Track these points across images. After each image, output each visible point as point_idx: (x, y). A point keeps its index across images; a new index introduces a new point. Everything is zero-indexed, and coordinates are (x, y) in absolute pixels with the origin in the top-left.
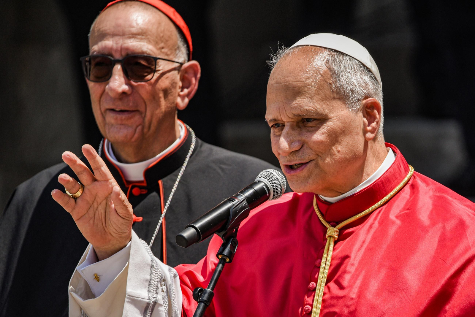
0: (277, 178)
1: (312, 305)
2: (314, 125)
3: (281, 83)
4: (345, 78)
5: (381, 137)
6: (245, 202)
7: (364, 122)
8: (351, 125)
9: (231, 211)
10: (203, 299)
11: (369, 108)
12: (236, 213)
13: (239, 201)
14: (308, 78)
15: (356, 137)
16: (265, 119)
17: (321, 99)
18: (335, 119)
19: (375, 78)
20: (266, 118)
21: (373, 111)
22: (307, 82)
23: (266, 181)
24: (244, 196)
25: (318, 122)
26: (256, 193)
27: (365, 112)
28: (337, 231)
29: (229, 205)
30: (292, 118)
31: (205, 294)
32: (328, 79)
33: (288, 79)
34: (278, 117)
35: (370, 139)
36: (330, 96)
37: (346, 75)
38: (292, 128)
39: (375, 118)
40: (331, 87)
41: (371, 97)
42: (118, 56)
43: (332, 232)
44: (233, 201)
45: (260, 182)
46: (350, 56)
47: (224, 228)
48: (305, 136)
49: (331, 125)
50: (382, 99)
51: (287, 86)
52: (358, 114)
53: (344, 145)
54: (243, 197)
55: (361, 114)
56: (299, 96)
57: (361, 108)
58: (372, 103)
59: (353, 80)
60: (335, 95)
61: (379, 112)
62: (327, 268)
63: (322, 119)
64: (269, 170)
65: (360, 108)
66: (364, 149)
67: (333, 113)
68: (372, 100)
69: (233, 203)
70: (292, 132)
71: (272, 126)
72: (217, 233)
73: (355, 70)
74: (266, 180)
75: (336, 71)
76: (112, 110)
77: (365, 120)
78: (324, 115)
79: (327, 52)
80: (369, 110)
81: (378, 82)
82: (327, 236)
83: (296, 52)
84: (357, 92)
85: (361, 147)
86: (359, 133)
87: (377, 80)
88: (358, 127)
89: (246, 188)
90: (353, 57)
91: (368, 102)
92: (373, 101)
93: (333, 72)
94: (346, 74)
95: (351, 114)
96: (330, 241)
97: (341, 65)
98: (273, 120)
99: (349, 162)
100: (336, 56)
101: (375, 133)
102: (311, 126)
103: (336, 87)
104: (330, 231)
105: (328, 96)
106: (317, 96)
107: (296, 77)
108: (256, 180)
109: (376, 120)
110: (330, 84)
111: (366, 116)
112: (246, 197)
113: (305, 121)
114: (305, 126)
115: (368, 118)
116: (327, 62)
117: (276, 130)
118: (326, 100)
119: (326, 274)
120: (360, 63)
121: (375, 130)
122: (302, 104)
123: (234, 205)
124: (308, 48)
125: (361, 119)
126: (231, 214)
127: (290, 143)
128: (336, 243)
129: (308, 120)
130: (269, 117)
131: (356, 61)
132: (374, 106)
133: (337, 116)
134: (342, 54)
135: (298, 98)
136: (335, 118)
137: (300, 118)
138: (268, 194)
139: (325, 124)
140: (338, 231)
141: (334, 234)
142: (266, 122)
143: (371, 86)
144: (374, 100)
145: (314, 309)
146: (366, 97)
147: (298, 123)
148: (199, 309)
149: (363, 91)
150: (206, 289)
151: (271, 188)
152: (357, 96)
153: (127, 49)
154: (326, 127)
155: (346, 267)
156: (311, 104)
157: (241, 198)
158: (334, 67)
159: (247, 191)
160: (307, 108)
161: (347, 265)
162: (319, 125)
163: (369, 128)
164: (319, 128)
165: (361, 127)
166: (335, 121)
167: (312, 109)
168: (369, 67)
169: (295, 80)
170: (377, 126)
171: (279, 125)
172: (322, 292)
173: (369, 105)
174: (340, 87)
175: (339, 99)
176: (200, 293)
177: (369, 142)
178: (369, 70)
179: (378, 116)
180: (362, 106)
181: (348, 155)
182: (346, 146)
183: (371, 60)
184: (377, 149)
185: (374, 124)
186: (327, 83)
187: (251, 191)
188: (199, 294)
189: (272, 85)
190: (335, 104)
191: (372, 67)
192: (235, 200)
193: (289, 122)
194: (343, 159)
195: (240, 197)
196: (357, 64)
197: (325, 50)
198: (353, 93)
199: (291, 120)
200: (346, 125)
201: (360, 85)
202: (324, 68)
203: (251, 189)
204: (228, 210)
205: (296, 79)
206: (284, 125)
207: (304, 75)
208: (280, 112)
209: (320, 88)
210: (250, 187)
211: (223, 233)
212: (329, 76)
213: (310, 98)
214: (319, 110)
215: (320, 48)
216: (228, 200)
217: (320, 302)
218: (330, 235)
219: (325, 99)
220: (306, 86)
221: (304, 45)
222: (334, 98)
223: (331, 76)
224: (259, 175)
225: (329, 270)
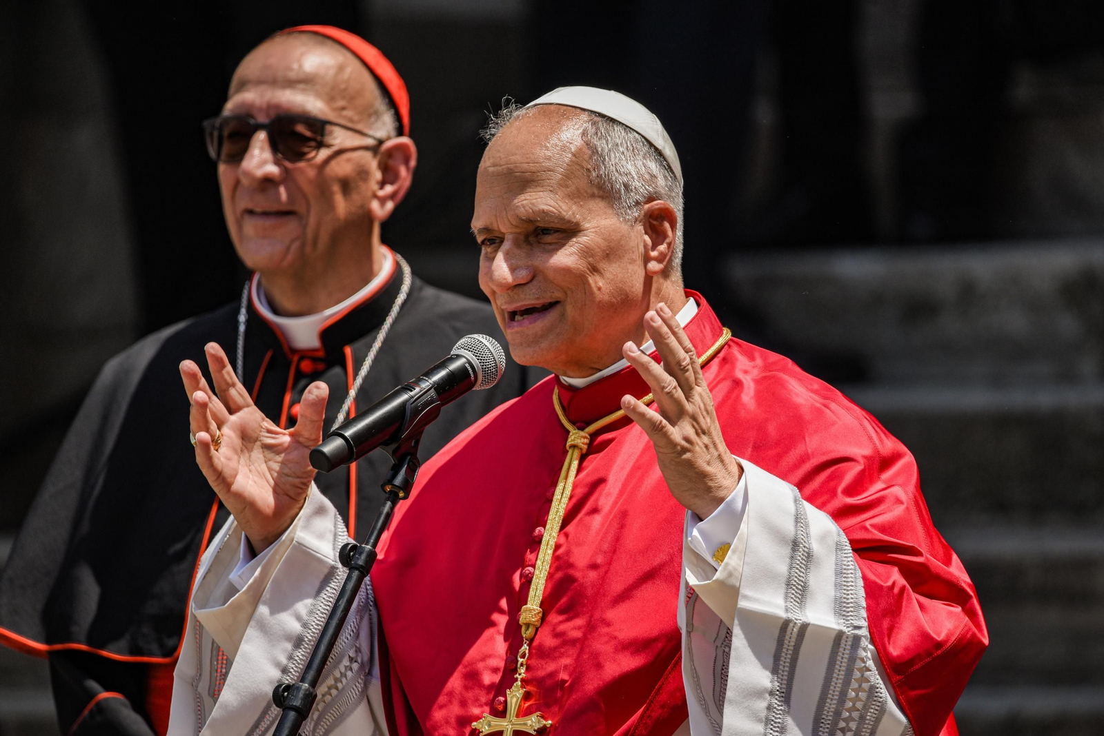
0: (489, 350)
1: (534, 566)
2: (554, 241)
3: (501, 166)
4: (613, 163)
5: (677, 275)
6: (432, 393)
7: (645, 241)
8: (622, 245)
9: (408, 407)
10: (357, 564)
11: (655, 219)
12: (416, 411)
13: (421, 391)
14: (549, 159)
15: (630, 267)
16: (470, 228)
17: (569, 196)
18: (593, 232)
19: (670, 169)
20: (472, 226)
21: (662, 225)
22: (547, 164)
23: (469, 355)
24: (430, 381)
25: (561, 235)
26: (452, 377)
27: (648, 225)
28: (586, 438)
29: (405, 397)
30: (517, 227)
31: (360, 554)
32: (585, 162)
33: (513, 158)
34: (492, 224)
35: (655, 273)
36: (586, 192)
37: (616, 157)
38: (516, 243)
39: (665, 236)
40: (589, 177)
41: (660, 199)
42: (262, 119)
43: (578, 438)
44: (412, 391)
45: (458, 357)
46: (627, 126)
47: (395, 437)
48: (539, 259)
49: (585, 242)
50: (681, 208)
51: (511, 169)
52: (635, 228)
53: (608, 279)
54: (428, 384)
55: (640, 228)
56: (530, 188)
57: (642, 217)
58: (660, 209)
59: (629, 167)
60: (596, 191)
61: (673, 226)
62: (565, 500)
63: (568, 231)
64: (476, 336)
65: (639, 216)
66: (643, 290)
67: (589, 222)
68: (661, 204)
69: (412, 394)
70: (517, 252)
71: (483, 242)
72: (382, 446)
73: (633, 151)
74: (469, 353)
75: (600, 149)
76: (250, 212)
77: (647, 238)
78: (573, 222)
79: (584, 116)
80: (655, 223)
81: (675, 176)
82: (568, 444)
83: (531, 114)
84: (635, 188)
85: (638, 286)
86: (635, 261)
87: (673, 173)
88: (634, 249)
89: (434, 367)
90: (631, 128)
91: (653, 208)
92: (662, 206)
93: (595, 151)
94: (617, 155)
95: (623, 226)
96: (573, 454)
97: (608, 140)
98: (484, 229)
99: (616, 309)
100: (600, 124)
101: (665, 263)
102: (550, 241)
103: (598, 176)
104: (573, 437)
105: (582, 191)
106: (564, 189)
107: (528, 156)
108: (452, 353)
109: (667, 240)
110: (588, 170)
111: (650, 232)
112: (435, 382)
113: (539, 234)
114: (539, 243)
115: (654, 236)
116: (584, 134)
117: (489, 250)
118: (579, 197)
119: (562, 513)
120: (643, 140)
121: (665, 258)
122: (535, 201)
123: (412, 397)
124: (552, 107)
125: (639, 237)
126: (408, 413)
127: (513, 269)
128: (583, 458)
129: (545, 231)
130: (477, 224)
131: (637, 135)
132: (665, 215)
133: (597, 227)
134: (612, 120)
135: (529, 190)
136: (593, 230)
137: (531, 228)
138: (473, 379)
139: (574, 239)
140: (589, 437)
141: (579, 441)
142: (472, 234)
143: (661, 182)
144: (664, 204)
145: (537, 572)
146: (650, 199)
147: (527, 236)
148: (350, 581)
149: (645, 188)
150: (363, 546)
151: (478, 367)
152: (635, 197)
153: (277, 107)
154: (576, 245)
155: (597, 500)
156: (552, 203)
157: (425, 385)
158: (595, 141)
159: (437, 374)
160: (545, 208)
161: (600, 494)
162: (563, 241)
163: (654, 254)
164: (563, 245)
165: (640, 250)
166: (592, 236)
167: (554, 210)
168: (660, 147)
169: (526, 161)
170: (668, 252)
171: (495, 240)
172: (552, 543)
173: (656, 212)
174: (605, 176)
175: (602, 198)
176: (352, 553)
177: (655, 279)
178: (659, 153)
179: (670, 233)
180: (643, 214)
181: (614, 297)
182: (612, 280)
183: (664, 136)
184: (669, 295)
185: (663, 247)
186: (583, 167)
187: (442, 373)
188: (350, 554)
189: (486, 168)
190: (595, 206)
191: (664, 148)
192: (415, 389)
193: (511, 233)
194: (606, 304)
195: (424, 383)
196: (637, 139)
197: (583, 112)
198: (627, 190)
199: (515, 230)
200: (612, 245)
201: (641, 176)
202: (579, 142)
203: (443, 369)
204: (403, 406)
205: (527, 158)
206: (502, 241)
207: (541, 153)
208: (496, 215)
209: (568, 175)
210: (443, 365)
211: (394, 446)
212: (586, 157)
213: (551, 191)
214: (565, 214)
215: (574, 109)
216: (403, 388)
217: (549, 558)
218: (573, 443)
219: (577, 196)
220: (545, 171)
221: (546, 104)
222: (593, 196)
223: (591, 158)
224: (457, 345)
225: (568, 504)
